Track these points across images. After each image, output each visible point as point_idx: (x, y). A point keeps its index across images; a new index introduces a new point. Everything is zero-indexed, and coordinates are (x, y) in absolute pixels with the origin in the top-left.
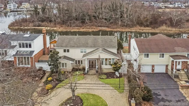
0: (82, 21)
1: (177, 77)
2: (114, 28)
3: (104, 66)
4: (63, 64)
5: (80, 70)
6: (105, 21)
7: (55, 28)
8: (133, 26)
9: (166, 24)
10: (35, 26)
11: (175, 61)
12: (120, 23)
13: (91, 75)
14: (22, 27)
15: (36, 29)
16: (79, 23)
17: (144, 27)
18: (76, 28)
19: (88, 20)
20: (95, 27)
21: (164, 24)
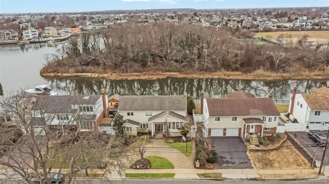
0: (141, 63)
1: (248, 141)
2: (188, 74)
3: (171, 130)
4: (128, 128)
5: (146, 134)
6: (176, 64)
7: (105, 75)
8: (216, 69)
9: (264, 65)
10: (78, 72)
11: (246, 125)
12: (197, 66)
13: (158, 139)
14: (60, 74)
15: (80, 76)
16: (139, 66)
17: (233, 70)
18: (135, 74)
19: (150, 62)
20: (161, 73)
21: (261, 67)
